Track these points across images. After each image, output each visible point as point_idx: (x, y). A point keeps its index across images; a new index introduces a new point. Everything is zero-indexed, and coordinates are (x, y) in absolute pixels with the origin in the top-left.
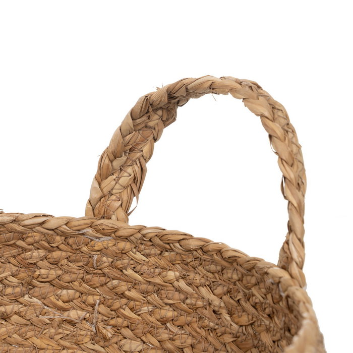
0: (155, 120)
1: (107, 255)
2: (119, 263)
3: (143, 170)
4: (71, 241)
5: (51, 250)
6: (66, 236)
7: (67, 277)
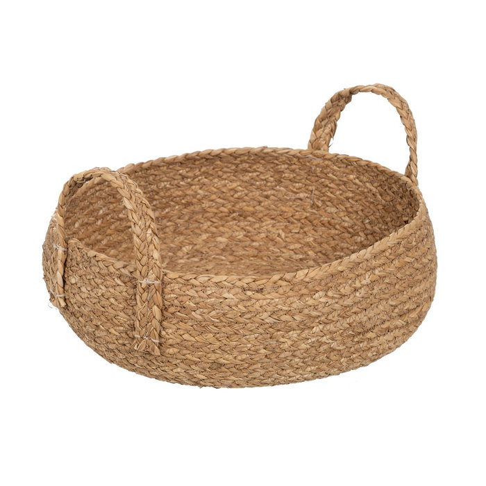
0: (342, 102)
1: (319, 167)
2: (325, 171)
3: (336, 125)
4: (301, 160)
5: (291, 165)
6: (299, 158)
7: (298, 178)
